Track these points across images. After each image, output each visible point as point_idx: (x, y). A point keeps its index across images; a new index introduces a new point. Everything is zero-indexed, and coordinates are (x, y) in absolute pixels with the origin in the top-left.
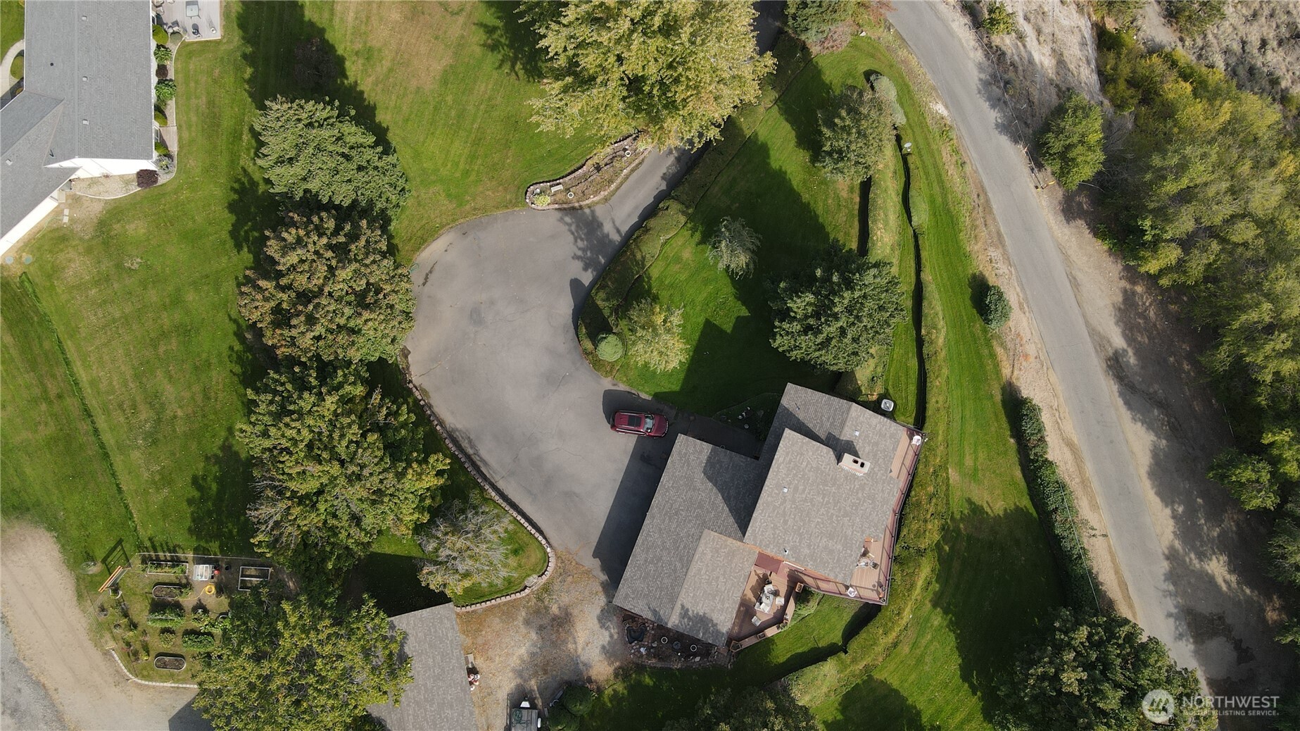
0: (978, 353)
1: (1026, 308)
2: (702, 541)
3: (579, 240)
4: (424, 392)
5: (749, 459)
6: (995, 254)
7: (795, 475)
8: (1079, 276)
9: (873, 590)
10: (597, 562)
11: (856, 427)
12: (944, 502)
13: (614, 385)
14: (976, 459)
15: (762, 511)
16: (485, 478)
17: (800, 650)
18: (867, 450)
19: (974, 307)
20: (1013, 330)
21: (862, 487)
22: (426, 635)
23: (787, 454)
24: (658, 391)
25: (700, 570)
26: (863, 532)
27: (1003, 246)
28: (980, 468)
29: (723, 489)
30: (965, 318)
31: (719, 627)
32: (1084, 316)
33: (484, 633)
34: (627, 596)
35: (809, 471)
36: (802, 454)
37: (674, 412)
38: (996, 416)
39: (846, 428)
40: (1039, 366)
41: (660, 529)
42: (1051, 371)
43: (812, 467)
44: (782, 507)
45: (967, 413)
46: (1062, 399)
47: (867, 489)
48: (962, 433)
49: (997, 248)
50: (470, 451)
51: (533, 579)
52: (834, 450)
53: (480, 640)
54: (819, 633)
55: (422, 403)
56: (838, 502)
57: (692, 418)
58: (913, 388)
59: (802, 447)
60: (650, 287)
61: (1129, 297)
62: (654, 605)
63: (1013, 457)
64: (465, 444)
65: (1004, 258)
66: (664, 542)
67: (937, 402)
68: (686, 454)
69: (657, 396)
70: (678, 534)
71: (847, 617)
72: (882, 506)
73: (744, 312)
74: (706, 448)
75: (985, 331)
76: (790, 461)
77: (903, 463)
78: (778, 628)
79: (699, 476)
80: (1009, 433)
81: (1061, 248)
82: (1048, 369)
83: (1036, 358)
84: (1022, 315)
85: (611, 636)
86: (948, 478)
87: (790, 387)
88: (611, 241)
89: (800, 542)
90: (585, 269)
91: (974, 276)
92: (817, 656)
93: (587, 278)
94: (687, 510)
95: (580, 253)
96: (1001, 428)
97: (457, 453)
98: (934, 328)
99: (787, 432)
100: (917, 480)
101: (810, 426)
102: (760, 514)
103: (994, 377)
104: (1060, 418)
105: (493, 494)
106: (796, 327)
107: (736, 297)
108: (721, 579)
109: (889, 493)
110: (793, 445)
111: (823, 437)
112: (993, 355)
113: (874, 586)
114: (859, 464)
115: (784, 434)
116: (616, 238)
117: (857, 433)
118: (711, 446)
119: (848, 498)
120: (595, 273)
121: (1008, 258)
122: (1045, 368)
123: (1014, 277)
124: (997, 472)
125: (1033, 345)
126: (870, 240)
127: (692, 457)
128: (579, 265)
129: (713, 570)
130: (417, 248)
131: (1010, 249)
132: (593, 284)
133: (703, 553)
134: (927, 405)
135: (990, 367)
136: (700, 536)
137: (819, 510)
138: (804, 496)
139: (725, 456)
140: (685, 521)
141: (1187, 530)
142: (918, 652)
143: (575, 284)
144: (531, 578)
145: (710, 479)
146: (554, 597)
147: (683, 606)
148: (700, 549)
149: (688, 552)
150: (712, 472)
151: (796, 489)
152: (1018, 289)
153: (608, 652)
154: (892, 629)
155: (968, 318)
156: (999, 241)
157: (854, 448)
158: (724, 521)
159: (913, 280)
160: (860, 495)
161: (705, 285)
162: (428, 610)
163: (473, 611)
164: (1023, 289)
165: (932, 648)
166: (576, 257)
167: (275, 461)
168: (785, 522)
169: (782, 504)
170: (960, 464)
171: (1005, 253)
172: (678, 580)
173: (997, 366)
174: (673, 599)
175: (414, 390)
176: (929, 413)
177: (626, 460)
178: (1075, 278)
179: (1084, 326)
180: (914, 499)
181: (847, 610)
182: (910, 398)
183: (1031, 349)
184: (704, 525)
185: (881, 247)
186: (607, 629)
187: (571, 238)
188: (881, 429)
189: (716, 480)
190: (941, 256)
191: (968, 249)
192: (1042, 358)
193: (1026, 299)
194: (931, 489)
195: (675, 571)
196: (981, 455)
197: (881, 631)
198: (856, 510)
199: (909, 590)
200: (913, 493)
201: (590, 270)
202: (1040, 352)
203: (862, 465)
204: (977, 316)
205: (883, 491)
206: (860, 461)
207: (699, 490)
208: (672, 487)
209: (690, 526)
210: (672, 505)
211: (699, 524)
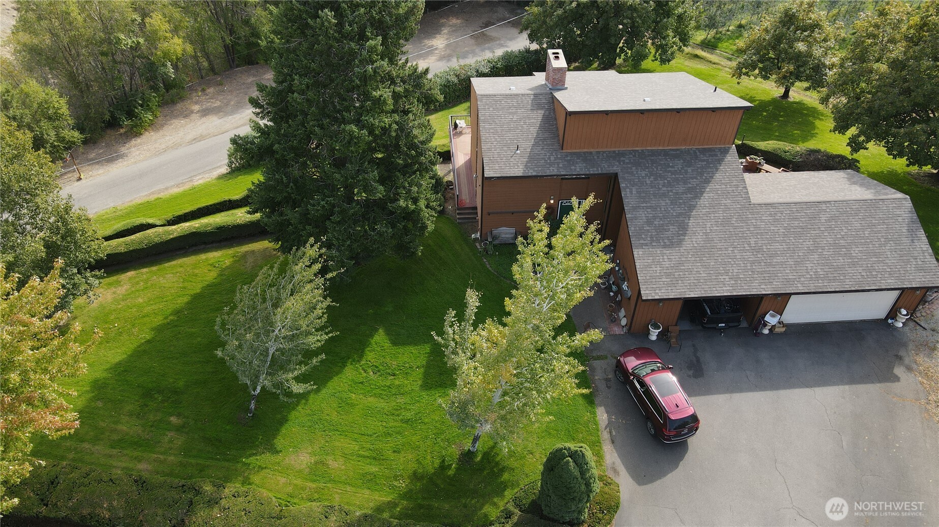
2: (770, 200)
61: (209, 112)
68: (668, 275)
70: (785, 236)
73: (380, 338)
74: (639, 253)
81: (160, 153)
94: (745, 237)
107: (361, 357)
133: (782, 197)
140: (761, 234)
145: (683, 229)
148: (781, 200)
158: (726, 185)
195: (835, 216)
207: (706, 234)
208: (727, 273)
209: (763, 225)
210: (753, 263)
211: (752, 213)
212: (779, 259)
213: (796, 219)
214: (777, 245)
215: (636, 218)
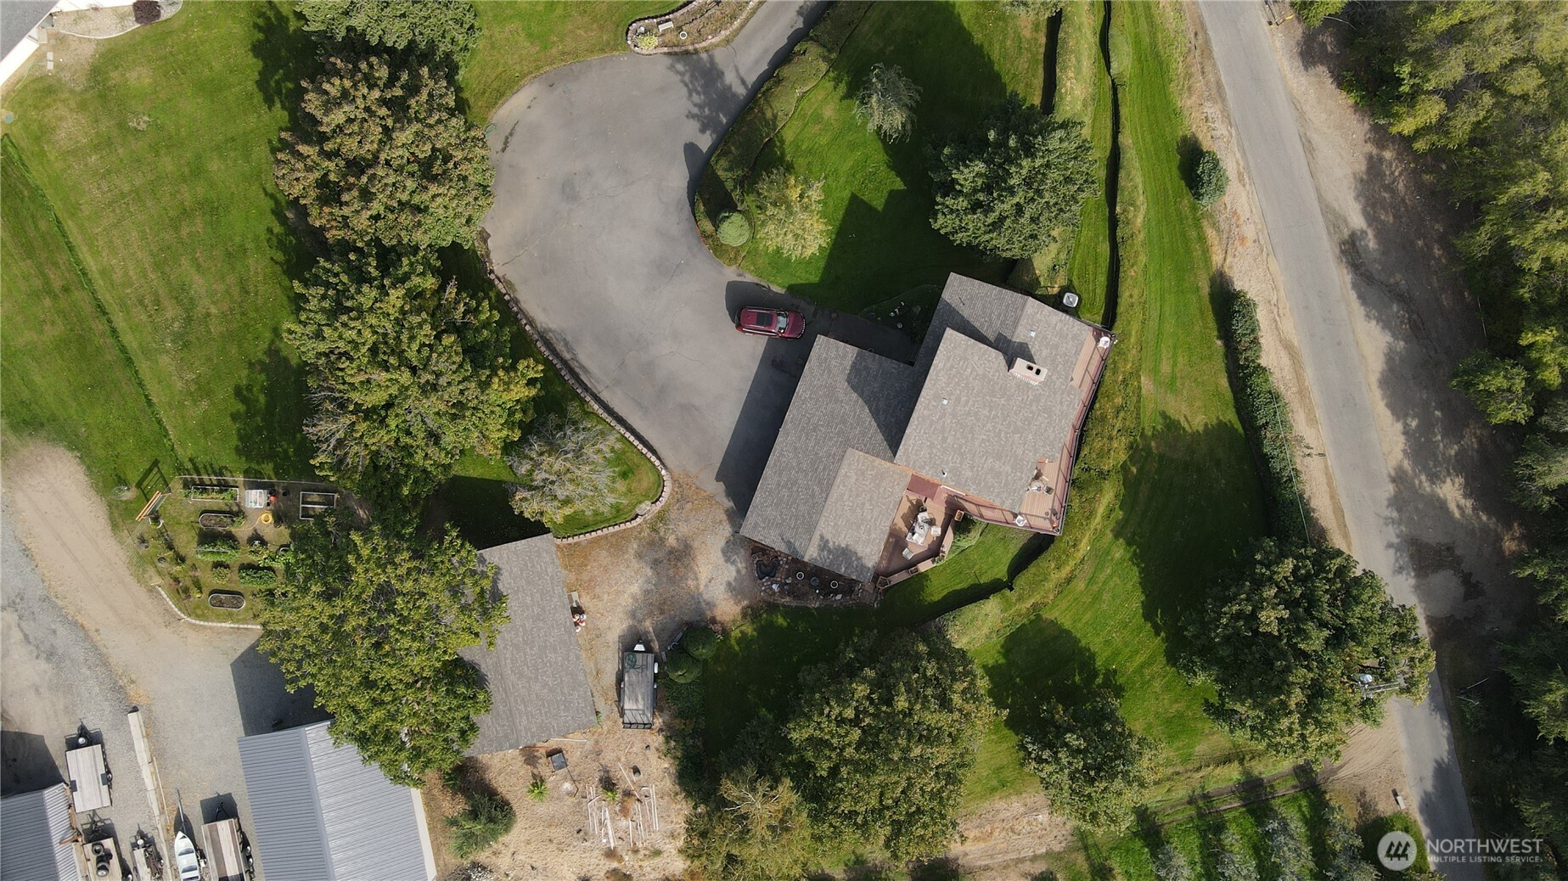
0: (1184, 235)
1: (1247, 180)
2: (845, 462)
3: (694, 94)
4: (508, 284)
5: (902, 365)
6: (1213, 110)
7: (958, 384)
8: (1316, 138)
9: (1045, 519)
10: (721, 487)
11: (1031, 326)
12: (1134, 415)
13: (740, 275)
14: (1175, 365)
15: (917, 426)
16: (586, 389)
17: (958, 587)
18: (1045, 352)
19: (1182, 179)
20: (1229, 207)
21: (1037, 399)
22: (521, 571)
23: (948, 358)
24: (793, 281)
25: (842, 495)
26: (1036, 451)
27: (1223, 100)
28: (1178, 375)
29: (870, 400)
30: (1170, 192)
31: (864, 561)
32: (1318, 190)
33: (589, 567)
34: (756, 525)
35: (975, 379)
36: (966, 359)
37: (812, 308)
38: (1202, 312)
39: (1020, 328)
40: (1258, 251)
41: (796, 448)
42: (1271, 257)
43: (977, 375)
44: (941, 422)
45: (1167, 309)
46: (1282, 291)
47: (1043, 401)
48: (1160, 333)
49: (1215, 102)
50: (567, 356)
51: (645, 507)
52: (1005, 354)
53: (585, 576)
54: (981, 568)
55: (507, 297)
56: (1008, 416)
57: (834, 315)
58: (1102, 279)
59: (966, 350)
60: (783, 154)
61: (1374, 165)
62: (788, 535)
63: (1219, 363)
64: (560, 347)
65: (1223, 116)
66: (799, 463)
67: (1131, 296)
68: (826, 359)
69: (792, 289)
70: (816, 454)
71: (1013, 549)
72: (1061, 420)
73: (899, 185)
74: (851, 352)
75: (1194, 209)
76: (952, 367)
77: (1087, 370)
78: (933, 562)
79: (842, 385)
80: (1216, 333)
81: (1295, 103)
82: (1268, 255)
83: (1255, 241)
84: (1242, 188)
85: (738, 571)
86: (1140, 388)
87: (953, 277)
88: (734, 95)
89: (961, 463)
90: (703, 131)
91: (1184, 139)
92: (978, 593)
93: (705, 142)
94: (828, 426)
95: (695, 110)
96: (1207, 328)
97: (551, 358)
98: (1132, 205)
99: (949, 332)
100: (1102, 389)
101: (977, 325)
102: (915, 430)
103: (1202, 265)
104: (1279, 315)
105: (596, 407)
106: (962, 203)
107: (889, 167)
108: (867, 506)
109: (1068, 406)
110: (955, 348)
111: (992, 337)
112: (1202, 239)
113: (1047, 514)
114: (1035, 370)
115: (945, 335)
116: (741, 91)
117: (1033, 334)
118: (856, 349)
119: (1020, 411)
120: (714, 136)
121: (1229, 115)
122: (1264, 254)
123: (1234, 140)
124: (1199, 380)
125: (1252, 225)
126: (1057, 94)
127: (833, 363)
128: (694, 125)
129: (858, 496)
130: (493, 104)
131: (1231, 103)
132: (712, 149)
133: (846, 476)
134: (1119, 300)
135: (1198, 253)
136: (843, 456)
137: (984, 426)
138: (967, 409)
139: (874, 361)
140: (825, 438)
141: (1420, 448)
142: (1095, 588)
143: (691, 149)
144: (643, 506)
145: (854, 388)
146: (671, 527)
147: (822, 537)
148: (842, 471)
149: (829, 474)
150: (858, 380)
151: (958, 400)
152: (1238, 155)
153: (734, 589)
154: (1065, 563)
155: (1173, 192)
156: (1219, 93)
157: (1029, 351)
158: (871, 438)
159: (1109, 144)
160: (1034, 408)
161: (852, 151)
162: (523, 541)
163: (575, 544)
164: (1244, 154)
165: (1112, 584)
166: (690, 116)
167: (333, 368)
168: (944, 440)
169: (940, 418)
170: (1155, 371)
171: (1225, 112)
172: (816, 508)
173: (1206, 252)
174: (810, 529)
175: (497, 282)
176: (1121, 309)
177: (754, 367)
178: (1309, 142)
179: (1317, 201)
180: (1098, 413)
181: (1015, 541)
182: (1098, 291)
183: (1249, 231)
184: (847, 443)
185: (1070, 102)
186: (733, 563)
187: (685, 90)
188: (1061, 329)
189: (862, 390)
190: (1145, 113)
191: (1179, 104)
192: (1262, 242)
193: (1247, 168)
194: (1119, 401)
195: (813, 496)
196: (1180, 359)
197: (1053, 565)
198: (1029, 424)
199: (1088, 518)
200: (1097, 405)
201: (708, 132)
202: (1260, 234)
203: (1038, 372)
204: (1185, 189)
205: (1061, 403)
206: (1035, 367)
207: (842, 402)
208: (810, 398)
209: (830, 444)
210: (809, 419)
211: (841, 442)
212: (803, 438)
213: (824, 469)
214: (812, 444)
215: (873, 360)
